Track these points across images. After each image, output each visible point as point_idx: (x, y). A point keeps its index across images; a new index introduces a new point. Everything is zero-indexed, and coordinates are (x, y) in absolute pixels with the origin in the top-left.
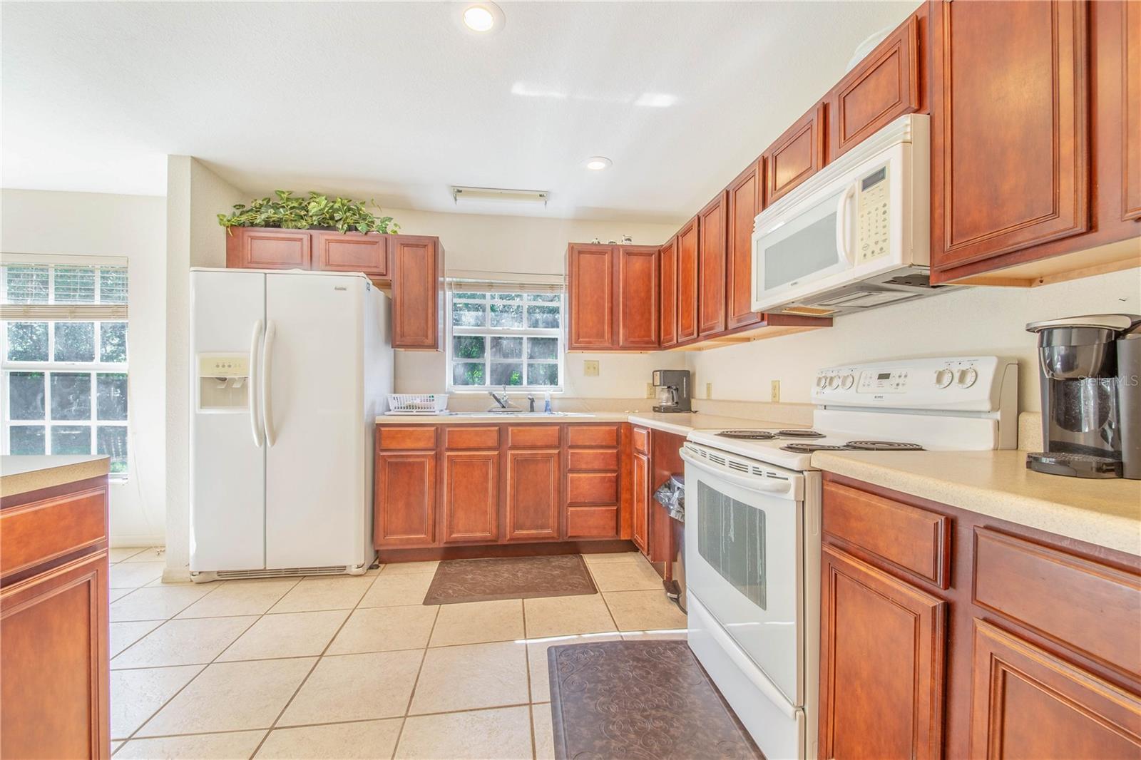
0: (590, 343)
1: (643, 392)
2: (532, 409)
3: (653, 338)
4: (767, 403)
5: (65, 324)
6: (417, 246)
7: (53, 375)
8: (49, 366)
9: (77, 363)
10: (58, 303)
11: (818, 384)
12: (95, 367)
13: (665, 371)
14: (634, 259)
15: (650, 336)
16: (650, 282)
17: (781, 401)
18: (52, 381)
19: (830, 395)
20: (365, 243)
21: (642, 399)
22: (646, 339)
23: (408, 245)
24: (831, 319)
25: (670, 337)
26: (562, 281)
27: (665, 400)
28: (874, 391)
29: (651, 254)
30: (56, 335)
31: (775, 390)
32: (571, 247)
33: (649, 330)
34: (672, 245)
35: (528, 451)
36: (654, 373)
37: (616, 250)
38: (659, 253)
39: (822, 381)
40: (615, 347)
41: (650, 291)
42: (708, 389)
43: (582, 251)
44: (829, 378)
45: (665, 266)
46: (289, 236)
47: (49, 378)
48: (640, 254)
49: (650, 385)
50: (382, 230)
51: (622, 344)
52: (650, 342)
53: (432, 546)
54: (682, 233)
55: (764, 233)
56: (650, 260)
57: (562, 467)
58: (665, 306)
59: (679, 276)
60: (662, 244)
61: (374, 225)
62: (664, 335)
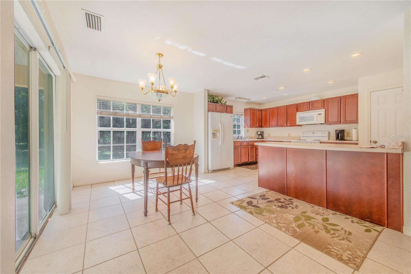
2: (241, 139)
5: (155, 120)
6: (230, 107)
7: (153, 132)
8: (152, 130)
9: (159, 129)
10: (153, 114)
12: (162, 130)
13: (260, 132)
14: (258, 111)
16: (260, 115)
19: (304, 135)
20: (221, 106)
21: (254, 137)
24: (302, 126)
25: (266, 126)
26: (244, 114)
27: (260, 137)
28: (312, 135)
29: (261, 110)
30: (153, 122)
31: (289, 134)
32: (250, 109)
33: (260, 124)
34: (267, 110)
35: (251, 146)
36: (257, 132)
37: (256, 109)
38: (262, 110)
39: (303, 134)
40: (256, 127)
41: (260, 117)
42: (269, 135)
43: (252, 110)
44: (304, 133)
45: (264, 113)
46: (212, 104)
47: (152, 133)
48: (260, 110)
49: (256, 134)
50: (225, 104)
51: (257, 127)
52: (260, 126)
53: (240, 163)
54: (271, 109)
55: (299, 115)
56: (260, 112)
57: (256, 148)
58: (264, 120)
59: (270, 116)
60: (262, 109)
61: (223, 102)
62: (264, 125)
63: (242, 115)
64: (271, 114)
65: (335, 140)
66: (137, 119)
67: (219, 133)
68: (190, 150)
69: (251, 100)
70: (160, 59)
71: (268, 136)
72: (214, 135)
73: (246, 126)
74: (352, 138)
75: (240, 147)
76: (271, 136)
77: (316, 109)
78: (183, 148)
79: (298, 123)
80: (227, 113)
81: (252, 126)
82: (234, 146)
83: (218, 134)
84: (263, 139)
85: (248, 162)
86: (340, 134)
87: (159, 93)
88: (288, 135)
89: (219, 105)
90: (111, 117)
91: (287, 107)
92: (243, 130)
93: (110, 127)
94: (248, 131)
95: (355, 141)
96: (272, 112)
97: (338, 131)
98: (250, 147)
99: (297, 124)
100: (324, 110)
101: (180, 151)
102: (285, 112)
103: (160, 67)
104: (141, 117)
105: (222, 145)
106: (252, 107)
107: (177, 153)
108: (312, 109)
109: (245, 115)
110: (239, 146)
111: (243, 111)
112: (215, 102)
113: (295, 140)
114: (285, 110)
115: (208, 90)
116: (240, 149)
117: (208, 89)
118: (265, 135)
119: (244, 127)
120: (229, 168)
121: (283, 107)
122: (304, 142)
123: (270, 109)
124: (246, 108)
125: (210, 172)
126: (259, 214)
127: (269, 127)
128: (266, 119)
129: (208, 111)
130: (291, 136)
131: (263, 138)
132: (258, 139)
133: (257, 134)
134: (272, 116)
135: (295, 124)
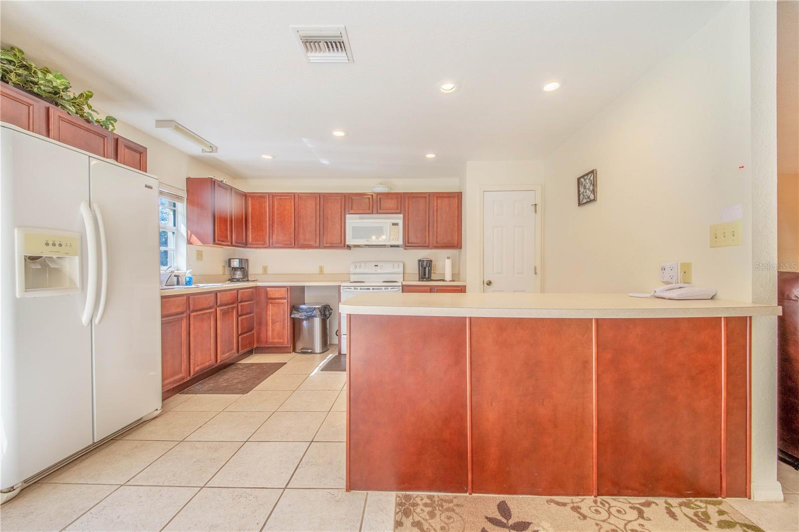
0: (223, 241)
2: (178, 283)
3: (244, 242)
6: (136, 151)
14: (237, 196)
15: (243, 240)
16: (242, 210)
21: (221, 275)
22: (242, 242)
23: (129, 148)
25: (261, 243)
26: (185, 195)
27: (239, 275)
28: (373, 270)
29: (242, 195)
31: (321, 269)
33: (242, 237)
34: (262, 197)
35: (226, 307)
36: (230, 260)
37: (231, 188)
38: (246, 195)
39: (355, 267)
40: (232, 245)
42: (265, 269)
43: (219, 185)
44: (358, 266)
45: (252, 205)
48: (239, 194)
49: (224, 267)
50: (103, 125)
51: (234, 243)
52: (243, 244)
53: (185, 381)
54: (276, 196)
55: (353, 221)
56: (242, 199)
57: (238, 314)
58: (252, 226)
59: (272, 215)
60: (247, 192)
62: (252, 241)
63: (177, 197)
64: (278, 209)
65: (416, 281)
67: (77, 260)
71: (260, 271)
72: (36, 266)
73: (194, 239)
74: (444, 277)
75: (185, 315)
76: (269, 271)
77: (388, 211)
79: (350, 240)
81: (218, 241)
82: (163, 317)
83: (71, 266)
84: (248, 280)
85: (216, 365)
86: (427, 268)
88: (317, 271)
91: (320, 196)
94: (200, 255)
95: (449, 283)
96: (279, 204)
97: (425, 262)
98: (221, 310)
99: (347, 242)
100: (401, 216)
102: (315, 210)
105: (97, 320)
108: (379, 211)
109: (190, 201)
110: (182, 313)
111: (184, 186)
114: (316, 204)
116: (184, 323)
118: (254, 270)
119: (188, 240)
121: (311, 196)
122: (371, 288)
123: (273, 196)
124: (193, 177)
127: (269, 247)
128: (261, 222)
130: (325, 271)
131: (245, 277)
132: (231, 280)
133: (230, 266)
134: (278, 216)
135: (341, 243)
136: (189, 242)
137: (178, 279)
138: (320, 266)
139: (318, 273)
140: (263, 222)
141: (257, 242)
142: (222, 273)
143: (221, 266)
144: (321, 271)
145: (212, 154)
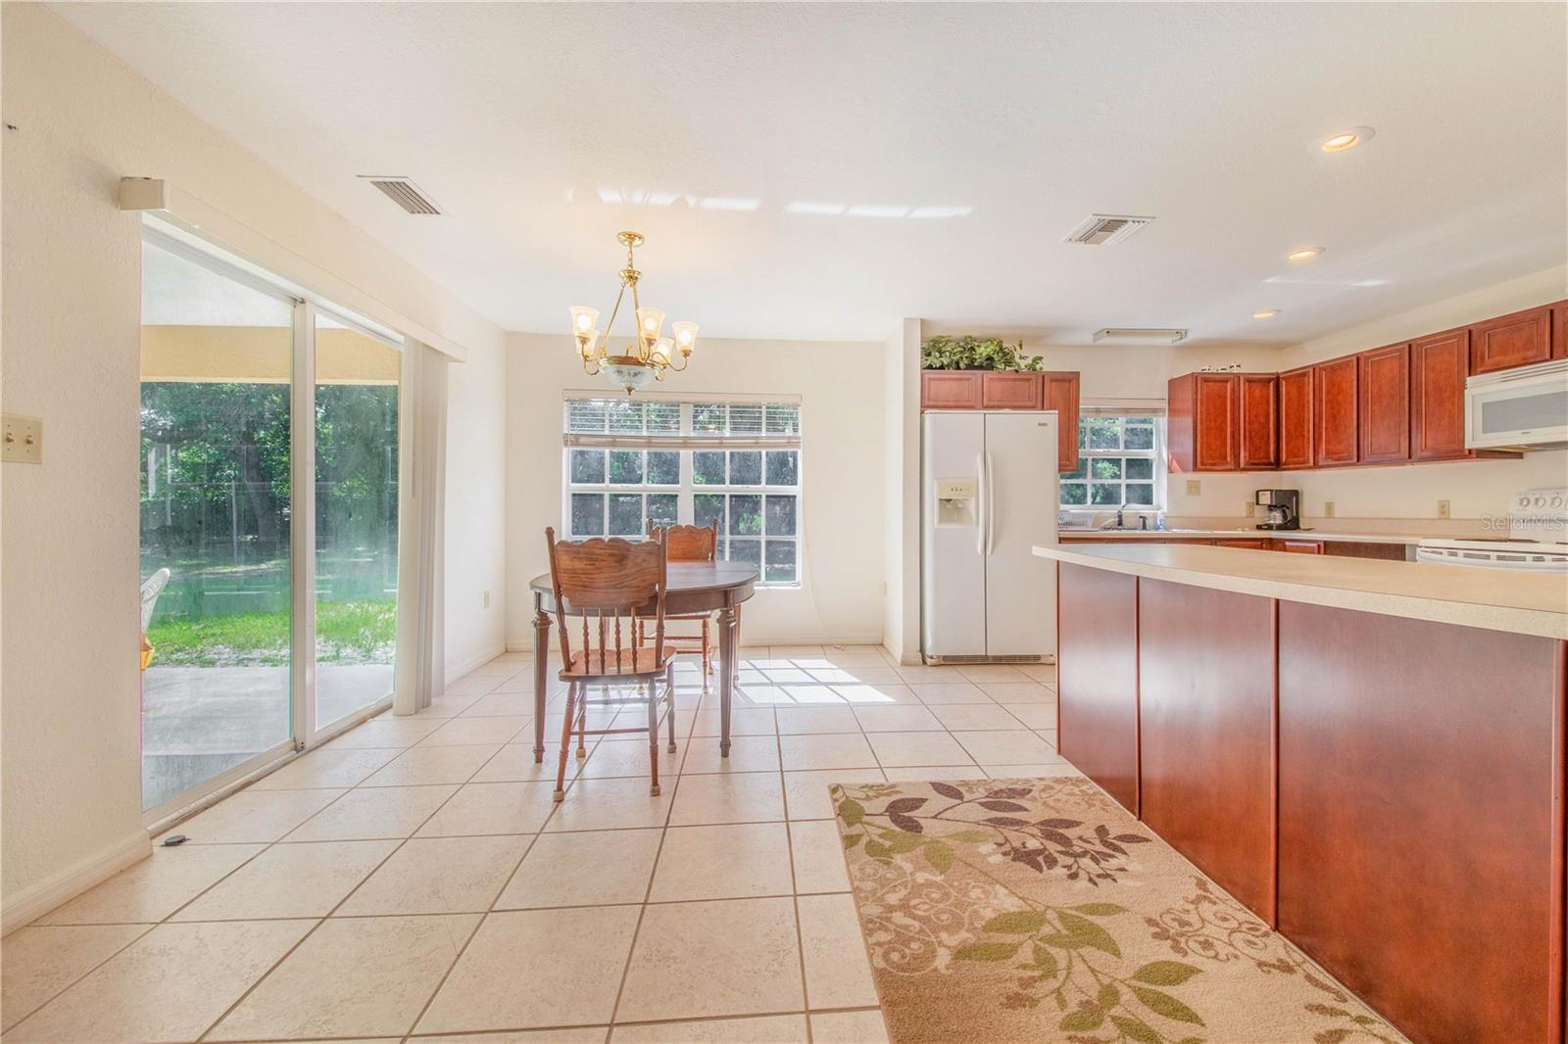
0: (1213, 465)
1: (1243, 511)
2: (1144, 528)
3: (1272, 460)
4: (1434, 519)
5: (738, 453)
6: (1064, 380)
7: (731, 496)
8: (728, 489)
9: (750, 486)
10: (733, 435)
11: (1521, 504)
12: (763, 489)
13: (1277, 491)
14: (1254, 385)
15: (1268, 458)
16: (1269, 406)
17: (1451, 517)
18: (731, 501)
19: (1532, 511)
20: (1015, 380)
21: (1242, 518)
22: (1266, 461)
23: (1057, 380)
24: (1522, 454)
25: (1301, 459)
26: (1165, 405)
27: (1277, 518)
29: (1269, 381)
30: (731, 462)
31: (1444, 508)
32: (1194, 377)
33: (1268, 452)
34: (1304, 375)
36: (1257, 492)
37: (1238, 376)
38: (1277, 380)
39: (1524, 501)
40: (1237, 468)
41: (1268, 415)
42: (1329, 507)
43: (1206, 380)
44: (1532, 498)
45: (1288, 393)
46: (960, 376)
47: (727, 499)
48: (1260, 381)
49: (1249, 505)
50: (1032, 368)
51: (1242, 465)
52: (1270, 464)
54: (1325, 368)
55: (1482, 390)
56: (1269, 387)
58: (1287, 430)
59: (1320, 405)
60: (1280, 371)
61: (1023, 363)
62: (1287, 457)
63: (1155, 411)
64: (1328, 393)
66: (682, 452)
67: (973, 499)
68: (638, 561)
69: (1191, 337)
70: (631, 252)
71: (1321, 512)
72: (949, 506)
73: (1175, 465)
76: (1337, 513)
78: (608, 551)
79: (1474, 438)
80: (1043, 409)
81: (1204, 465)
83: (969, 505)
84: (1296, 529)
87: (625, 368)
88: (1433, 512)
89: (1000, 376)
90: (607, 451)
91: (1411, 350)
92: (1160, 482)
93: (603, 482)
94: (1196, 488)
96: (1332, 383)
99: (1469, 444)
101: (597, 563)
102: (1402, 381)
103: (632, 277)
104: (691, 447)
105: (989, 552)
106: (1216, 365)
107: (588, 567)
109: (1173, 412)
111: (1164, 393)
112: (980, 367)
113: (1447, 537)
114: (1402, 367)
115: (922, 321)
117: (923, 317)
118: (1310, 509)
119: (1169, 467)
120: (1038, 658)
121: (1391, 352)
122: (1494, 555)
123: (1319, 369)
124: (1175, 377)
125: (929, 661)
126: (872, 856)
127: (1316, 466)
128: (1300, 422)
129: (924, 407)
130: (1456, 512)
131: (1293, 524)
132: (1259, 527)
133: (1258, 504)
134: (1329, 406)
135: (1399, 450)
136: (1170, 471)
137: (1144, 521)
138: (1440, 501)
139: (1436, 517)
140: (1304, 422)
141: (1295, 459)
142: (1244, 515)
143: (1244, 504)
144: (1443, 513)
145: (1183, 341)
